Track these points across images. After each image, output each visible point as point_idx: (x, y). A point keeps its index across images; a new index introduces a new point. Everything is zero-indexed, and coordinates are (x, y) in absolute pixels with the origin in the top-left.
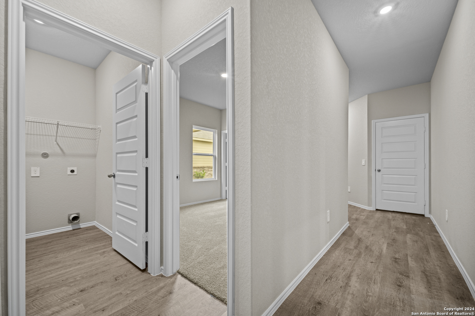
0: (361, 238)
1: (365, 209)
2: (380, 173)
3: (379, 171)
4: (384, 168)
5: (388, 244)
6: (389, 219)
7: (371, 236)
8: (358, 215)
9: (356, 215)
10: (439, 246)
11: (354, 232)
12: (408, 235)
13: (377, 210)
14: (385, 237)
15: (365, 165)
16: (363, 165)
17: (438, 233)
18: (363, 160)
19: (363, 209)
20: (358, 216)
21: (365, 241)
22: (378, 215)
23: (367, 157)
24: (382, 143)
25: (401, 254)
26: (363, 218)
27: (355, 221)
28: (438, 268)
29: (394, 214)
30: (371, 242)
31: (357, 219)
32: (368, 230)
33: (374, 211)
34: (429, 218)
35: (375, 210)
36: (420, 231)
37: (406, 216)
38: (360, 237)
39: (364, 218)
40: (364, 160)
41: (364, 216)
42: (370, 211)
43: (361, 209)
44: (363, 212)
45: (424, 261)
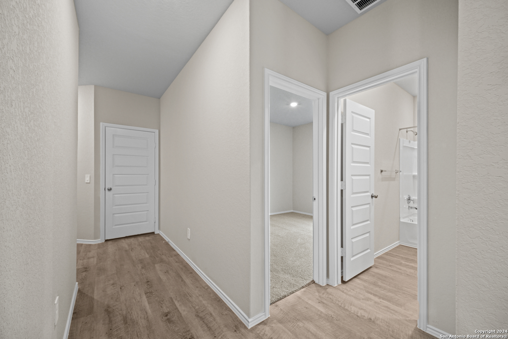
0: (109, 307)
1: (90, 245)
2: (111, 192)
3: (110, 190)
4: (116, 186)
5: (146, 294)
6: (126, 251)
7: (120, 292)
8: (84, 259)
9: (81, 261)
10: (185, 266)
11: (92, 299)
12: (156, 265)
13: (106, 241)
14: (137, 283)
15: (89, 183)
16: (87, 183)
17: (175, 251)
18: (86, 175)
19: (86, 245)
20: (85, 261)
21: (117, 308)
22: (111, 248)
23: (93, 172)
24: (113, 155)
25: (166, 301)
26: (93, 261)
27: (84, 274)
28: (201, 298)
29: (128, 241)
30: (125, 304)
31: (86, 268)
32: (112, 282)
33: (103, 243)
34: (159, 234)
35: (104, 241)
36: (162, 254)
37: (141, 239)
38: (106, 303)
39: (95, 262)
40: (89, 175)
41: (93, 257)
42: (99, 246)
43: (83, 246)
44: (90, 251)
45: (188, 297)
